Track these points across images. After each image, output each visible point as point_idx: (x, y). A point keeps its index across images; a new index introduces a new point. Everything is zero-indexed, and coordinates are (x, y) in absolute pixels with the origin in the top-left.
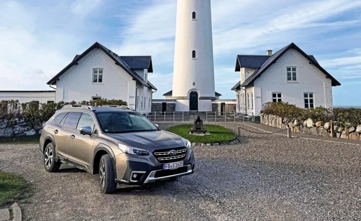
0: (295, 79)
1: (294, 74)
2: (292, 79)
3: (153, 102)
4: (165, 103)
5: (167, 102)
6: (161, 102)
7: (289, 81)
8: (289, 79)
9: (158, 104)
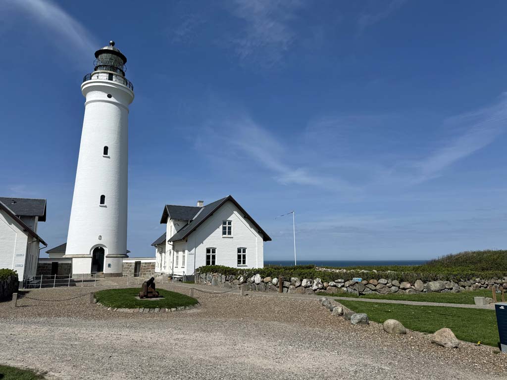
0: (230, 233)
1: (230, 228)
2: (227, 234)
3: (40, 262)
4: (57, 263)
5: (60, 262)
6: (51, 262)
7: (224, 236)
8: (224, 233)
9: (46, 264)
